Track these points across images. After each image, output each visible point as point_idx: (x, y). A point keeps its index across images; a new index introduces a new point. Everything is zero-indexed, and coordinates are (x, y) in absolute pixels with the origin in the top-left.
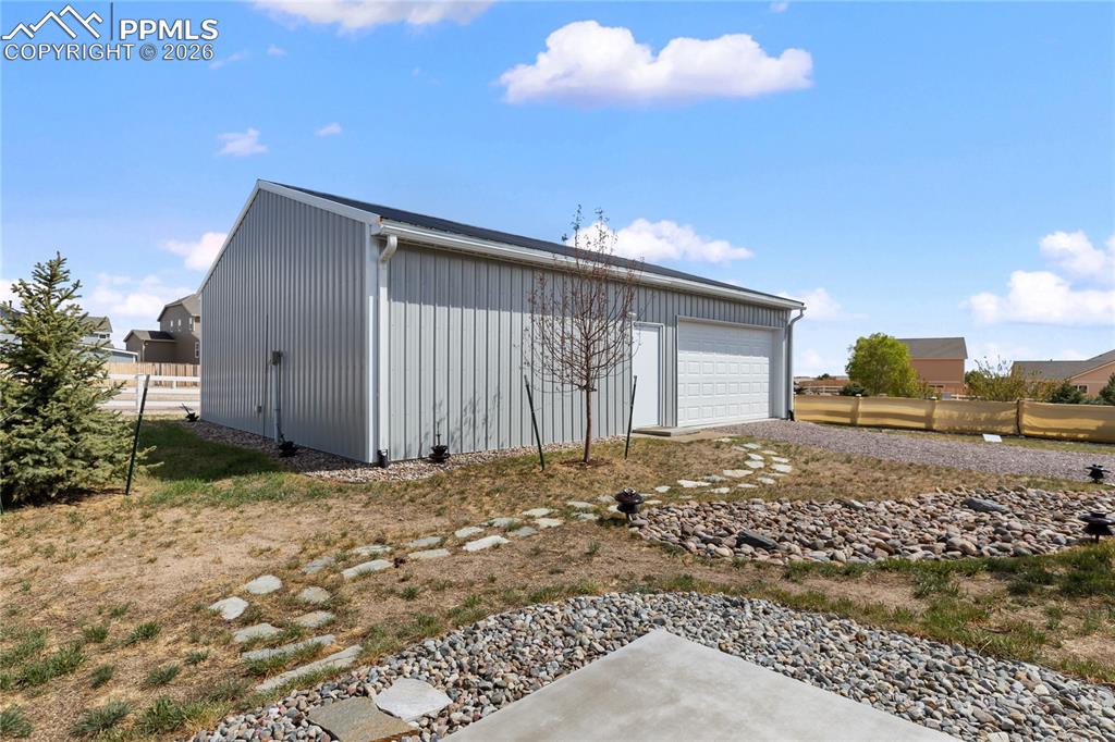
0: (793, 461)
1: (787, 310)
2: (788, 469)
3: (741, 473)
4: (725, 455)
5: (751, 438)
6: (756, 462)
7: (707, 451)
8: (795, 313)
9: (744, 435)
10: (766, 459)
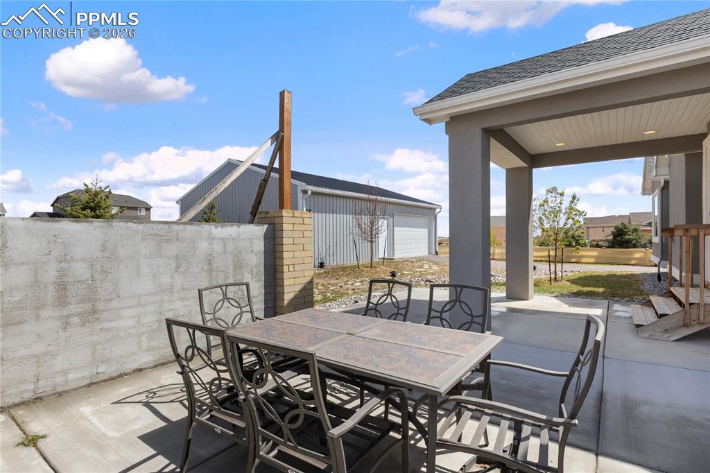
0: (438, 266)
1: (435, 209)
2: (437, 268)
3: (422, 270)
4: (416, 265)
5: (423, 260)
6: (426, 266)
7: (409, 264)
8: (438, 210)
9: (420, 259)
10: (429, 266)
